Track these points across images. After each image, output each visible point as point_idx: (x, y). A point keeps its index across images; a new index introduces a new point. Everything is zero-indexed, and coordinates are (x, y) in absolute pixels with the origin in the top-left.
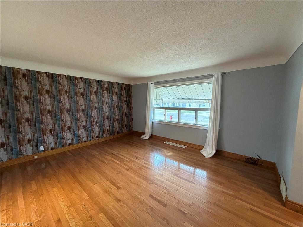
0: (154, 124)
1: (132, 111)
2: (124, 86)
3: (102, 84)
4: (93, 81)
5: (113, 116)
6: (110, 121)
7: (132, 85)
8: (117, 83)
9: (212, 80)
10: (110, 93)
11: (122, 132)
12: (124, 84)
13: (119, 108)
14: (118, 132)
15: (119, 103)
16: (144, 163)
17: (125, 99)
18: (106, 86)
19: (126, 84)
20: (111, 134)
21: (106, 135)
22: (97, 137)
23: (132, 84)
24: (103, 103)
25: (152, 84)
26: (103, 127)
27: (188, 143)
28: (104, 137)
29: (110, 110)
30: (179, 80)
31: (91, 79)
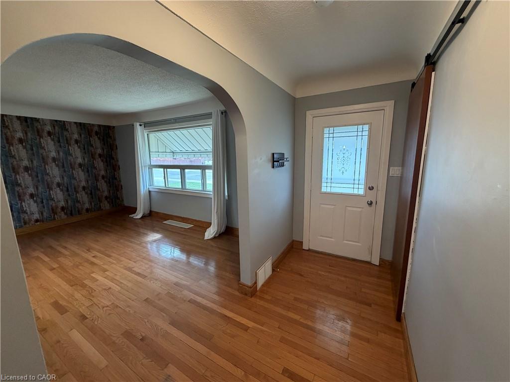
0: (152, 193)
1: (119, 173)
2: (96, 129)
3: (36, 124)
4: (11, 120)
5: (73, 182)
6: (68, 190)
7: (114, 127)
8: (75, 123)
9: (211, 122)
10: (59, 142)
11: (100, 209)
12: (93, 125)
13: (88, 168)
14: (87, 210)
15: (86, 159)
16: (94, 257)
17: (99, 151)
18: (48, 128)
19: (99, 126)
20: (71, 214)
21: (60, 216)
22: (37, 221)
23: (114, 125)
24: (44, 160)
25: (140, 125)
26: (51, 203)
27: (195, 220)
28: (54, 219)
29: (65, 171)
30: (177, 121)
31: (6, 115)
